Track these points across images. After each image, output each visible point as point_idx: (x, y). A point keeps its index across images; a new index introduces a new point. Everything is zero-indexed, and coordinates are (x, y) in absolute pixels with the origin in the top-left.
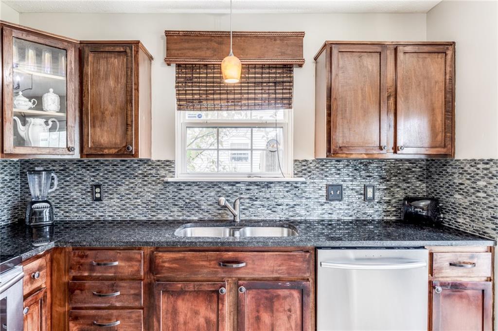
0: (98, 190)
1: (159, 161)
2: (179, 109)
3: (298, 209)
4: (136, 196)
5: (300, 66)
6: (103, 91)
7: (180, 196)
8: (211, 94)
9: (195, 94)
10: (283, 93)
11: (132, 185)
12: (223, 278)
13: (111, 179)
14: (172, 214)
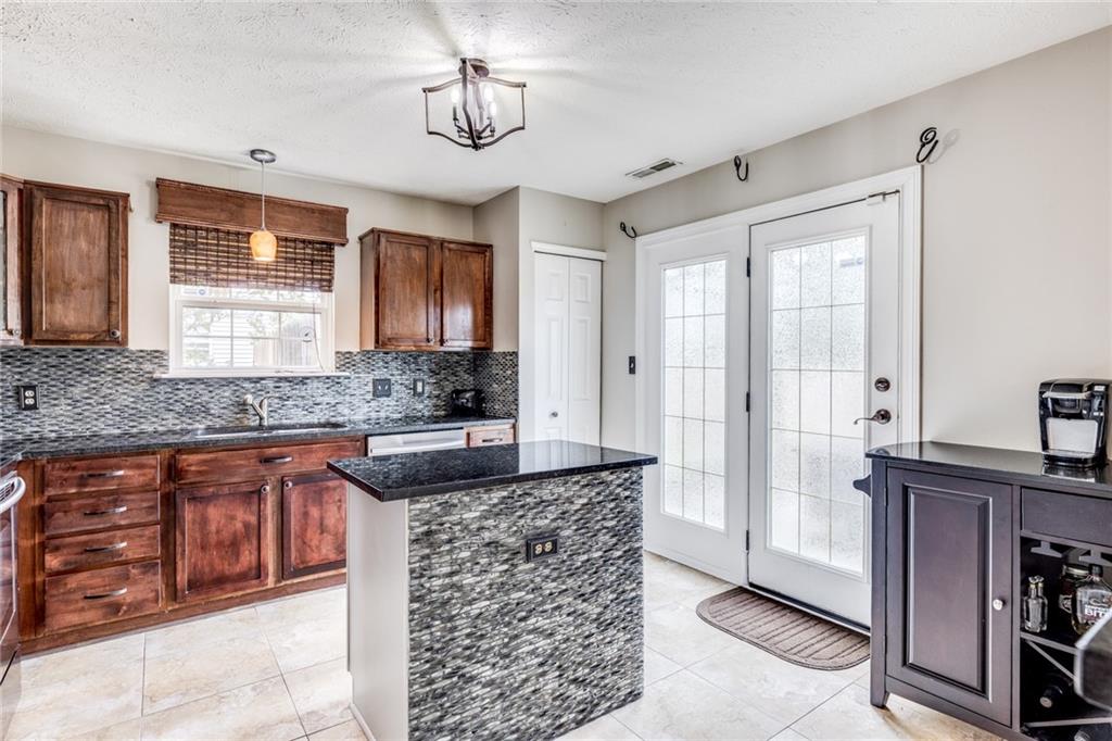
0: (29, 393)
1: (142, 351)
2: (172, 282)
3: (340, 408)
4: (102, 401)
5: (343, 245)
6: (68, 255)
7: (176, 398)
8: (224, 266)
9: (201, 264)
10: (322, 274)
11: (94, 385)
12: (263, 476)
13: (54, 376)
14: (164, 422)
